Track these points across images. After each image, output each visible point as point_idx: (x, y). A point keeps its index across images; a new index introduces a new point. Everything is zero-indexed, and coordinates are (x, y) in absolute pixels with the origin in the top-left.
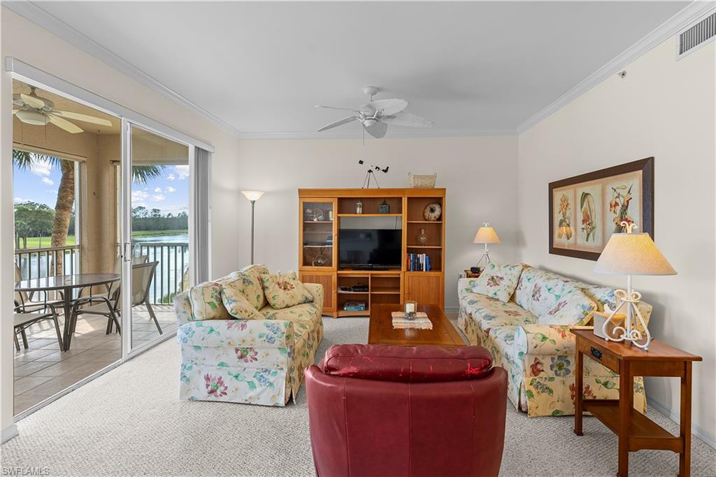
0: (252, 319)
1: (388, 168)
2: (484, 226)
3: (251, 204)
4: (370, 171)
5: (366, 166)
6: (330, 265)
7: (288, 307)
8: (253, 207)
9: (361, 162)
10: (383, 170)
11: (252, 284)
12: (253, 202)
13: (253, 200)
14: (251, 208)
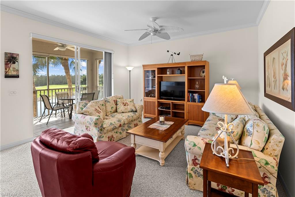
0: (90, 115)
1: (180, 53)
2: (231, 80)
3: (129, 72)
4: (172, 55)
5: (170, 53)
6: (155, 97)
7: (123, 113)
8: (130, 73)
9: (168, 51)
10: (177, 54)
11: (110, 102)
12: (130, 71)
13: (130, 70)
14: (129, 73)
